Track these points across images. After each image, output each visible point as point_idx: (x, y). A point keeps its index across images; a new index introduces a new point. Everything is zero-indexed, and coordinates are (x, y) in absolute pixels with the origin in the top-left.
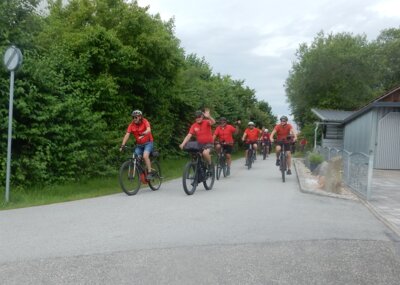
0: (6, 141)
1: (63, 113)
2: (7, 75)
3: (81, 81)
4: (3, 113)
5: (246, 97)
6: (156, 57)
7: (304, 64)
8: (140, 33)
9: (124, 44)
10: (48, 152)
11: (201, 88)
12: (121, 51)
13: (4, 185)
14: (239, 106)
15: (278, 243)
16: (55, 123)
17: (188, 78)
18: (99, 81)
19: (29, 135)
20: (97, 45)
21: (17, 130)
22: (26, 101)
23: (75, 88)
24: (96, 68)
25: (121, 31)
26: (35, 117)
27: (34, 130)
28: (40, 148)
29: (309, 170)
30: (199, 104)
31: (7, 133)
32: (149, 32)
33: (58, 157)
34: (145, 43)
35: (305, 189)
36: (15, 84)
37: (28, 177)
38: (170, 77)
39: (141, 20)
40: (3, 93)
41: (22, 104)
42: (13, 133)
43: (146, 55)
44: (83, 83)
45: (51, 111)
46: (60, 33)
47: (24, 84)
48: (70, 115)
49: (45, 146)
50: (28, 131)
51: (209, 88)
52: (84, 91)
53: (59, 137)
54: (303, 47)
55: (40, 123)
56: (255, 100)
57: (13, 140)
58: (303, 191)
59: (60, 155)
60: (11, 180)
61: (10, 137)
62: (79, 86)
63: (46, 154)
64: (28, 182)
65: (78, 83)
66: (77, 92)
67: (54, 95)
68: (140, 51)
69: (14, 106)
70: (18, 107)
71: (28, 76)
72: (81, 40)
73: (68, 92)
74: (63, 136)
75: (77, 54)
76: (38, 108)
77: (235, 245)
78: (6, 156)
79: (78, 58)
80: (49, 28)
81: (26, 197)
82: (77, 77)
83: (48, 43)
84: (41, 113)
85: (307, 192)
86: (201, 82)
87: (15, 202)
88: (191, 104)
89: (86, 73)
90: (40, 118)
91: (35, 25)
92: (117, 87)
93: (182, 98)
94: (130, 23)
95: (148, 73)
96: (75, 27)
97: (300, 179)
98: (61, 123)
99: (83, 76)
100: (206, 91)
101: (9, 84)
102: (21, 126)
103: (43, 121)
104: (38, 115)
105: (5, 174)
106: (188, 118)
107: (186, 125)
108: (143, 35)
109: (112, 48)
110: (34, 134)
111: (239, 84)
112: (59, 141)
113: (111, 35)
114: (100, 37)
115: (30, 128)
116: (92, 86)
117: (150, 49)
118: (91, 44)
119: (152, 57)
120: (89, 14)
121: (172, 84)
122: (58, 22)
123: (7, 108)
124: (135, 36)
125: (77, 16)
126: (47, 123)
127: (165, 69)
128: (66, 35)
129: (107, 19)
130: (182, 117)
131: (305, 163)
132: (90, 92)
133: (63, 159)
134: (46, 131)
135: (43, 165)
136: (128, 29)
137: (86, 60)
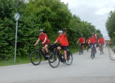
0: (15, 43)
1: (33, 34)
2: (15, 22)
3: (39, 24)
4: (14, 34)
5: (92, 28)
6: (63, 16)
7: (111, 17)
8: (58, 8)
9: (52, 12)
10: (28, 46)
11: (77, 26)
12: (52, 14)
13: (14, 57)
14: (90, 31)
15: (104, 77)
16: (30, 37)
17: (73, 22)
18: (45, 24)
19: (22, 41)
20: (44, 12)
21: (18, 39)
22: (21, 30)
23: (37, 26)
24: (44, 20)
25: (51, 8)
26: (24, 35)
27: (24, 39)
28: (25, 45)
29: (114, 53)
30: (77, 31)
31: (15, 40)
32: (60, 8)
33: (31, 48)
34: (59, 11)
35: (112, 59)
36: (18, 25)
37: (21, 54)
38: (67, 22)
39: (58, 4)
40: (14, 28)
41: (20, 31)
42: (17, 40)
43: (59, 15)
44: (40, 24)
45: (29, 33)
46: (32, 8)
47: (21, 25)
48: (35, 34)
49: (27, 44)
50: (22, 40)
51: (80, 25)
52: (40, 27)
53: (31, 41)
54: (111, 12)
55: (25, 37)
56: (95, 29)
57: (17, 43)
58: (112, 60)
59: (32, 47)
60: (16, 55)
61: (16, 42)
62: (38, 25)
63: (27, 47)
64: (22, 56)
65: (38, 24)
66: (38, 27)
67: (30, 28)
68: (58, 14)
69: (18, 32)
70: (19, 32)
71: (22, 22)
72: (39, 11)
73: (35, 27)
74: (33, 41)
75: (37, 15)
76: (25, 32)
77: (89, 77)
78: (15, 48)
79: (38, 16)
80: (29, 7)
81: (21, 61)
82: (37, 23)
83: (28, 12)
84: (26, 34)
85: (113, 60)
86: (77, 23)
87: (17, 62)
88: (74, 31)
89: (40, 21)
90: (26, 36)
91: (24, 6)
92: (51, 25)
93: (71, 29)
94: (54, 5)
95: (60, 21)
96: (37, 7)
97: (111, 55)
98: (32, 37)
99: (39, 22)
100: (79, 26)
101: (16, 25)
102: (20, 38)
103: (27, 36)
104: (25, 35)
105: (14, 54)
106: (73, 35)
107: (72, 38)
108: (58, 9)
109: (49, 13)
110: (24, 41)
111: (90, 24)
112: (32, 43)
113: (49, 9)
114: (45, 10)
115: (22, 39)
116: (42, 25)
117: (61, 13)
118: (42, 12)
119: (61, 16)
120: (41, 3)
121: (68, 24)
122: (32, 5)
123: (15, 32)
124: (56, 9)
125: (38, 3)
126: (28, 37)
127: (66, 19)
128: (34, 9)
129: (47, 4)
130: (71, 35)
131: (112, 50)
132: (42, 27)
133: (33, 49)
134: (27, 40)
135: (27, 51)
136: (54, 7)
137: (41, 17)
